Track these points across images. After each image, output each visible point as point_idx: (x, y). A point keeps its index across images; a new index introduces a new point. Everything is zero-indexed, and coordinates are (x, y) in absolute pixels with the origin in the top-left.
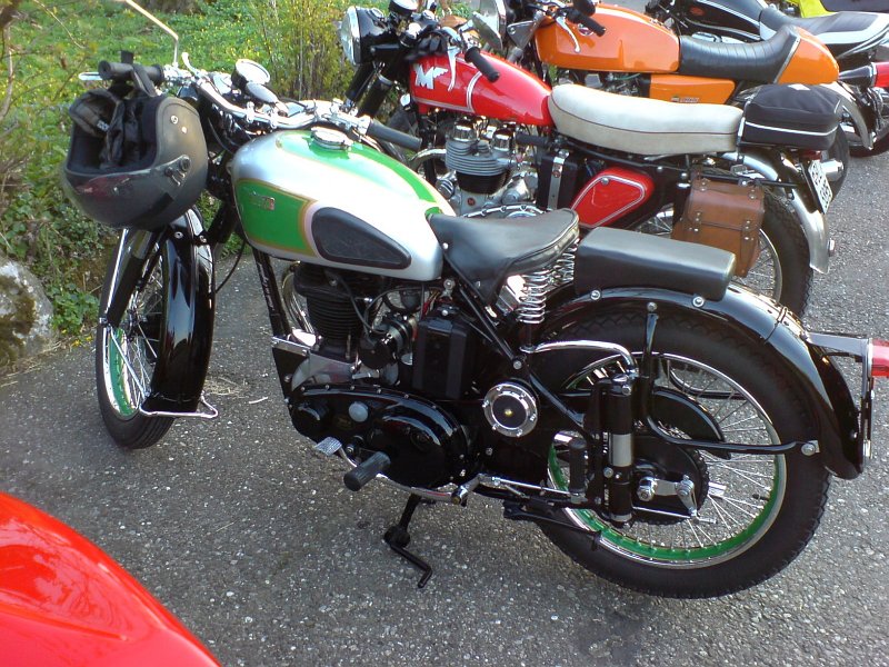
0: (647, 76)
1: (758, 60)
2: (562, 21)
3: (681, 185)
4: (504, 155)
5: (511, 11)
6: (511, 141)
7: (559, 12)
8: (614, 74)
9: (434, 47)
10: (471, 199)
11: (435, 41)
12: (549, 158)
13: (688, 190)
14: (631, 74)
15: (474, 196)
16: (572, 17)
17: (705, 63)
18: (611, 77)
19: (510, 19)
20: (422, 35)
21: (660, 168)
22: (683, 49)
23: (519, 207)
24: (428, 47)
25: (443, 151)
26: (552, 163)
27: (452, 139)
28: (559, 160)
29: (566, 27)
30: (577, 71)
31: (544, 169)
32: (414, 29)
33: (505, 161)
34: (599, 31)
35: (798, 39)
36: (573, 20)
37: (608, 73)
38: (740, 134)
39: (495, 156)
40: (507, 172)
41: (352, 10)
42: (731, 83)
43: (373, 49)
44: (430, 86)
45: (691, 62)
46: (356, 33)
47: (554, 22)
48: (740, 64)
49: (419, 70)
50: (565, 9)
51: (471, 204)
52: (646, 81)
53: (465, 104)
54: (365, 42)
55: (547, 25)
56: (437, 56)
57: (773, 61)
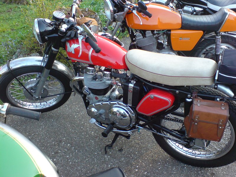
0: (170, 30)
1: (212, 23)
2: (135, 12)
3: (188, 100)
4: (108, 80)
5: (115, 9)
6: (111, 74)
7: (134, 9)
8: (157, 31)
9: (73, 36)
10: (97, 97)
11: (73, 33)
12: (127, 84)
13: (192, 102)
14: (163, 30)
15: (98, 96)
16: (139, 10)
17: (192, 24)
18: (156, 32)
19: (115, 12)
20: (68, 30)
21: (177, 92)
22: (183, 19)
23: (116, 102)
24: (70, 35)
25: (83, 78)
26: (128, 86)
27: (86, 73)
28: (131, 85)
29: (137, 15)
30: (143, 30)
31: (125, 89)
32: (64, 27)
33: (109, 82)
34: (150, 16)
35: (228, 14)
36: (139, 11)
37: (154, 30)
38: (216, 78)
39: (104, 80)
40: (111, 86)
41: (36, 20)
42: (202, 32)
43: (46, 38)
44: (73, 52)
45: (186, 24)
46: (38, 31)
47: (132, 12)
48: (205, 24)
49: (68, 45)
50: (136, 7)
51: (96, 99)
52: (169, 32)
53: (89, 61)
54: (42, 35)
55: (130, 13)
56: (74, 39)
57: (218, 23)
